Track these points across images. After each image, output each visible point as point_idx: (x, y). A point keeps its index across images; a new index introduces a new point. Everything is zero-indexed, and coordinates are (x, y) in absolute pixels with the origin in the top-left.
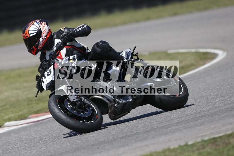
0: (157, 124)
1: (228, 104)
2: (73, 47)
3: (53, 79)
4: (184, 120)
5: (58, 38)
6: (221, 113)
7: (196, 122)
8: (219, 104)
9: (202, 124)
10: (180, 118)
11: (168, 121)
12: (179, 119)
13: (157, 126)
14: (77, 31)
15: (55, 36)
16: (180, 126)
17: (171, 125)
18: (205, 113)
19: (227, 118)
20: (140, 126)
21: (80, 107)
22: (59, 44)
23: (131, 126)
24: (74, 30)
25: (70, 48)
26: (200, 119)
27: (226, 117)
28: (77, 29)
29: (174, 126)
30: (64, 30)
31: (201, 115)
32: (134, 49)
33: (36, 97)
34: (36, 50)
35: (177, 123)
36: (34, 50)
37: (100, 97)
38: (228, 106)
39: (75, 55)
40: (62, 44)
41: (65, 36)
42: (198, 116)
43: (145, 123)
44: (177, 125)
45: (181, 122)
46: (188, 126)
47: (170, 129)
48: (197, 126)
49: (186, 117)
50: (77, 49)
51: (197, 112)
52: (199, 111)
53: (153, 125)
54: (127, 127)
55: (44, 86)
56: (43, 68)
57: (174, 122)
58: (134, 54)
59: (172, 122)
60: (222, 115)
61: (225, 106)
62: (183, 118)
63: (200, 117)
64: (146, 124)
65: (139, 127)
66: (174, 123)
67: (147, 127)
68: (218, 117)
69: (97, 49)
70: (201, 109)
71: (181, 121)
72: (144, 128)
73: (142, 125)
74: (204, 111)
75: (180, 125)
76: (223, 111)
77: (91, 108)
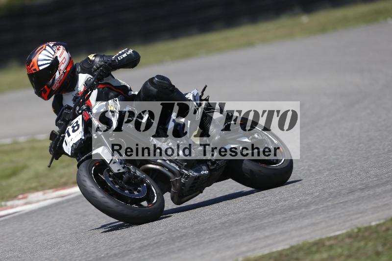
0: (106, 250)
1: (225, 215)
2: (108, 86)
3: (82, 137)
4: (152, 243)
5: (84, 72)
6: (212, 231)
7: (172, 246)
8: (210, 215)
9: (181, 249)
10: (144, 239)
11: (124, 245)
12: (142, 242)
13: (105, 253)
14: (119, 59)
15: (79, 69)
16: (145, 253)
17: (129, 252)
18: (186, 230)
19: (223, 239)
20: (76, 253)
21: (128, 182)
22: (90, 80)
23: (61, 254)
24: (114, 57)
25: (103, 88)
26: (179, 240)
27: (221, 237)
28: (118, 56)
29: (134, 253)
30: (94, 58)
31: (179, 235)
32: (204, 90)
33: (49, 167)
34: (50, 92)
35: (140, 248)
36: (45, 92)
37: (158, 167)
38: (224, 219)
39: (117, 99)
40: (96, 80)
41: (100, 67)
42: (174, 236)
43: (86, 248)
44: (139, 252)
45: (146, 246)
46: (159, 252)
47: (128, 257)
48: (174, 252)
49: (154, 238)
50: (115, 90)
51: (173, 230)
52: (177, 228)
53: (99, 251)
54: (56, 256)
55: (67, 149)
56: (64, 120)
57: (134, 246)
58: (203, 98)
59: (132, 247)
60: (216, 235)
61: (220, 218)
62: (150, 240)
63: (178, 237)
64: (87, 250)
65: (75, 255)
66: (133, 248)
67: (88, 256)
68: (208, 237)
69: (152, 88)
70: (180, 224)
71: (146, 244)
72: (84, 257)
73: (81, 252)
74: (185, 228)
75: (145, 251)
76: (216, 227)
77: (145, 185)
